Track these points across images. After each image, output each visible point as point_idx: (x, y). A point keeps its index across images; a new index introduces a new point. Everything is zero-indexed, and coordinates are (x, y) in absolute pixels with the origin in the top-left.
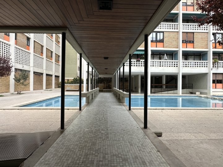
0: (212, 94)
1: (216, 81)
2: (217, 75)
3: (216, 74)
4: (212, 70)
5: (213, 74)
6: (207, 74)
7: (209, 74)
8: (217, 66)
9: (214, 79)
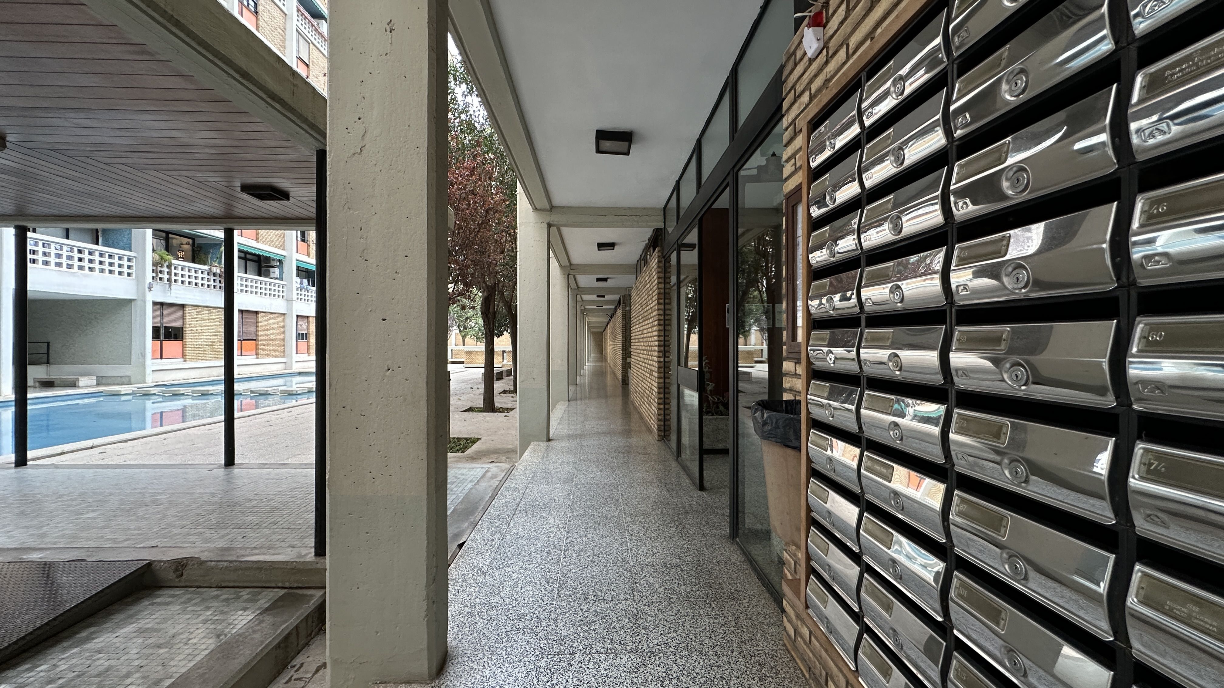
0: (151, 379)
1: (162, 331)
2: (166, 310)
3: (162, 304)
4: (150, 289)
5: (155, 303)
6: (130, 301)
7: (139, 303)
8: (165, 276)
9: (158, 324)
